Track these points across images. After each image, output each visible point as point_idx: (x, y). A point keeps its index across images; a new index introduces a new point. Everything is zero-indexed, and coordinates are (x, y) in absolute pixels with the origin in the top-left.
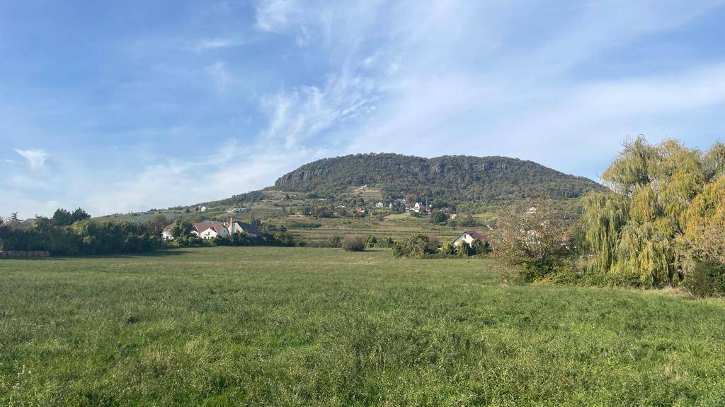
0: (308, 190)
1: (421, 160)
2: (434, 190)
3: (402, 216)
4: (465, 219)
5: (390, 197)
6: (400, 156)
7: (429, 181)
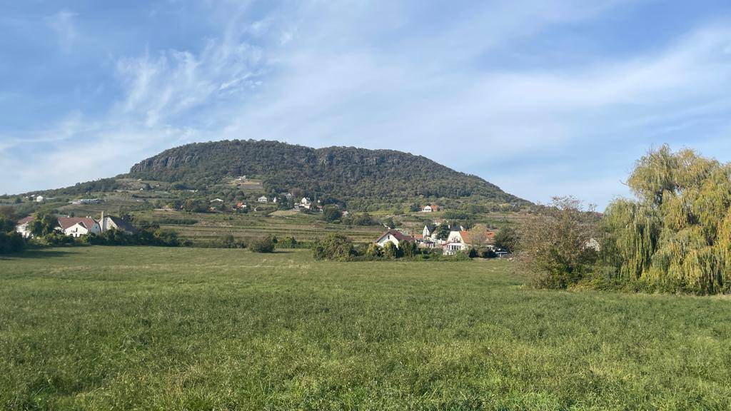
0: (173, 179)
1: (308, 150)
2: (322, 184)
3: (291, 212)
4: (359, 217)
5: (273, 191)
6: (283, 145)
7: (316, 173)
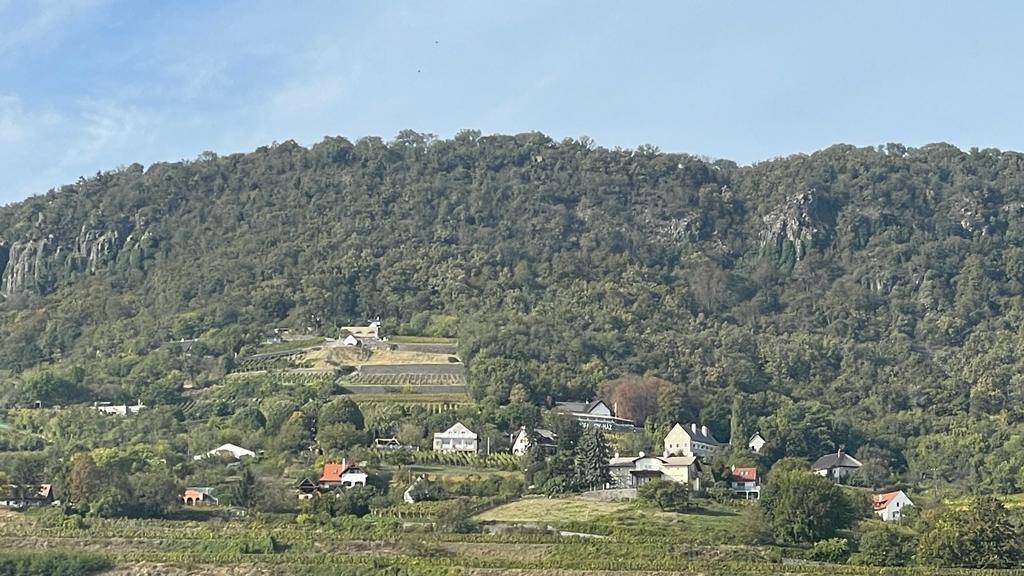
0: (29, 352)
1: (700, 173)
2: (774, 349)
3: (591, 505)
4: (957, 519)
5: (517, 394)
6: (573, 153)
7: (748, 294)
